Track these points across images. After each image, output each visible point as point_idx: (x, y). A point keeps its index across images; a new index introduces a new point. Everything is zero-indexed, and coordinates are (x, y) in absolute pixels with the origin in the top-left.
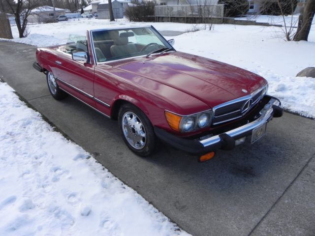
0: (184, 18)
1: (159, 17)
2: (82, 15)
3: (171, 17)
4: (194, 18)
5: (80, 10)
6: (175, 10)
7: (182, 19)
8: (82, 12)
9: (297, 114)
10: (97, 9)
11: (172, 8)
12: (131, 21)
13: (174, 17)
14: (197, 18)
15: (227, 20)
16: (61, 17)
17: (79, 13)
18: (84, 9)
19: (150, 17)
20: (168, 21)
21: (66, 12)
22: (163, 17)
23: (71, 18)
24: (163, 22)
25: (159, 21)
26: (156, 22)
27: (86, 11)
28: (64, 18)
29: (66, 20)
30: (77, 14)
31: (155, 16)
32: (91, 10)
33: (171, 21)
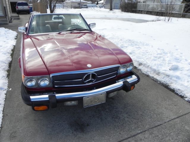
0: (155, 12)
1: (139, 11)
2: (97, 5)
3: (147, 11)
4: (162, 13)
5: (96, 3)
6: (151, 6)
7: (154, 13)
8: (97, 4)
9: (173, 91)
10: (106, 2)
11: (149, 5)
12: (122, 11)
13: (149, 11)
14: (164, 13)
15: (185, 15)
16: (84, 6)
17: (96, 4)
18: (99, 2)
19: (134, 10)
20: (145, 14)
21: (88, 3)
22: (142, 11)
23: (90, 7)
24: (141, 13)
25: (139, 13)
26: (137, 13)
27: (100, 3)
28: (86, 7)
29: (87, 7)
30: (94, 4)
31: (137, 9)
32: (103, 3)
33: (147, 14)
